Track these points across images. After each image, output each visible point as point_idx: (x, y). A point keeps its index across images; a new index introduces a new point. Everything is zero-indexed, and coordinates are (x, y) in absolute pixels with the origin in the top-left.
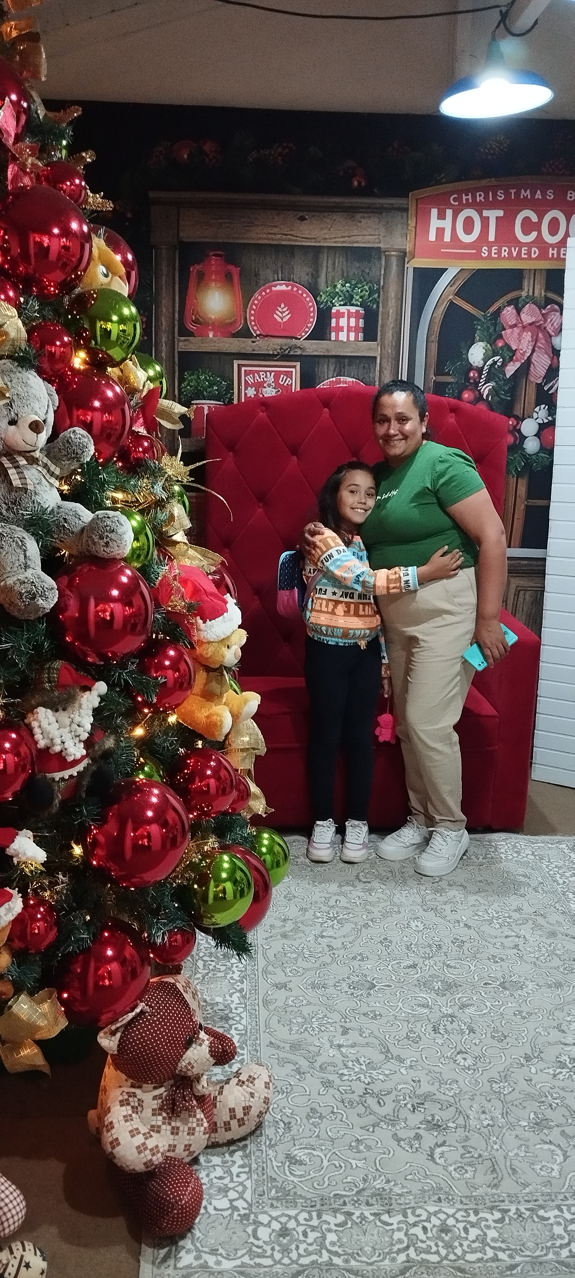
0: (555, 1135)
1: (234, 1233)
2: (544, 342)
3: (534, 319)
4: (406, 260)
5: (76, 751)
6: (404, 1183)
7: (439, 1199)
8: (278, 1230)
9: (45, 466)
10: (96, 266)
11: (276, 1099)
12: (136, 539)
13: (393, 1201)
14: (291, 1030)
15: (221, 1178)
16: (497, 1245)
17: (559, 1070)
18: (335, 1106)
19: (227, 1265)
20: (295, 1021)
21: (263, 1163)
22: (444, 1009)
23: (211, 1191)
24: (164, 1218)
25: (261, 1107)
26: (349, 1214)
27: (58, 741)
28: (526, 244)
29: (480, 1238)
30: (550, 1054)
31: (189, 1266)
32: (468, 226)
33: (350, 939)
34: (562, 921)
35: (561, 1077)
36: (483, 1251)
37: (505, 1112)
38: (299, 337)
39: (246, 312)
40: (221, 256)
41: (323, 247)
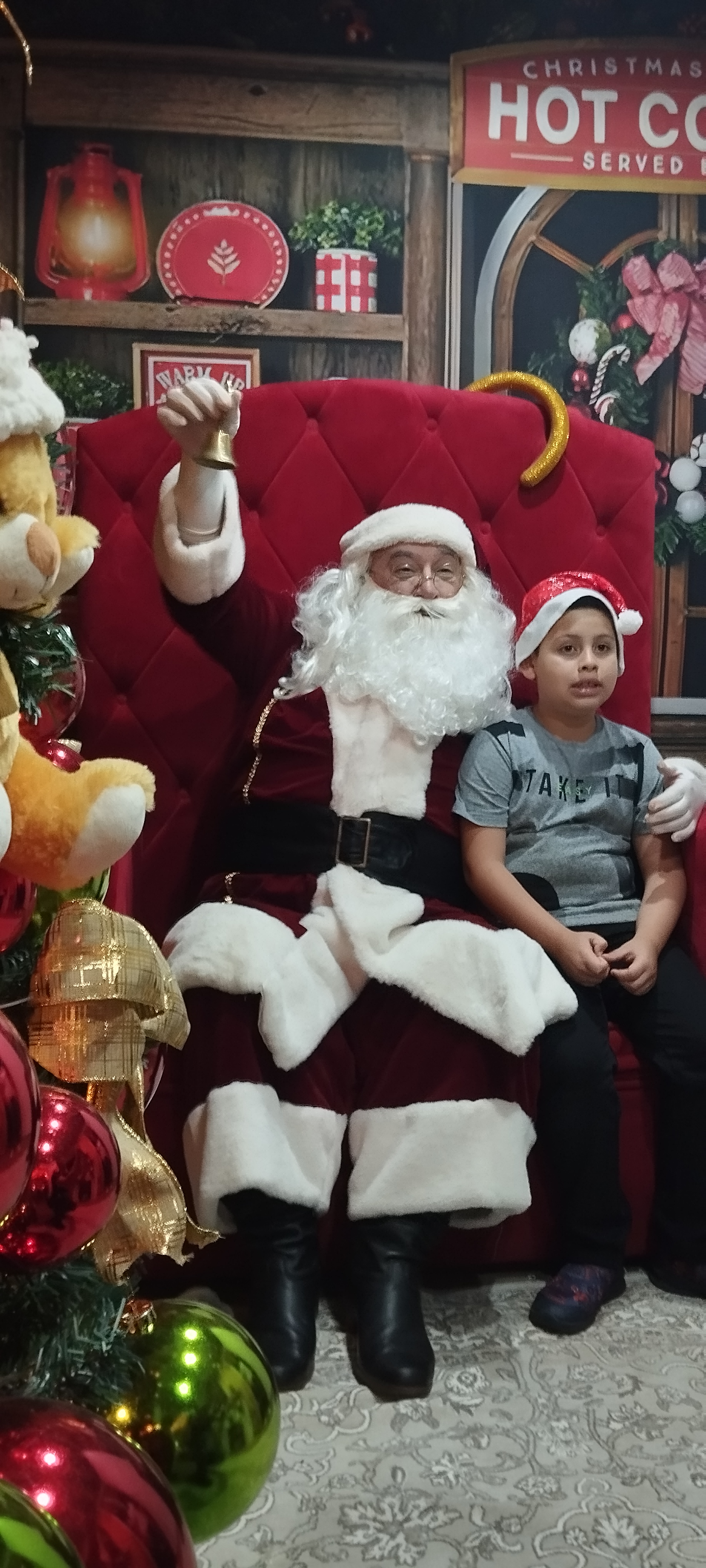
2: (701, 321)
3: (681, 281)
4: (450, 170)
28: (660, 151)
32: (558, 115)
38: (257, 303)
39: (155, 256)
40: (105, 152)
41: (297, 143)
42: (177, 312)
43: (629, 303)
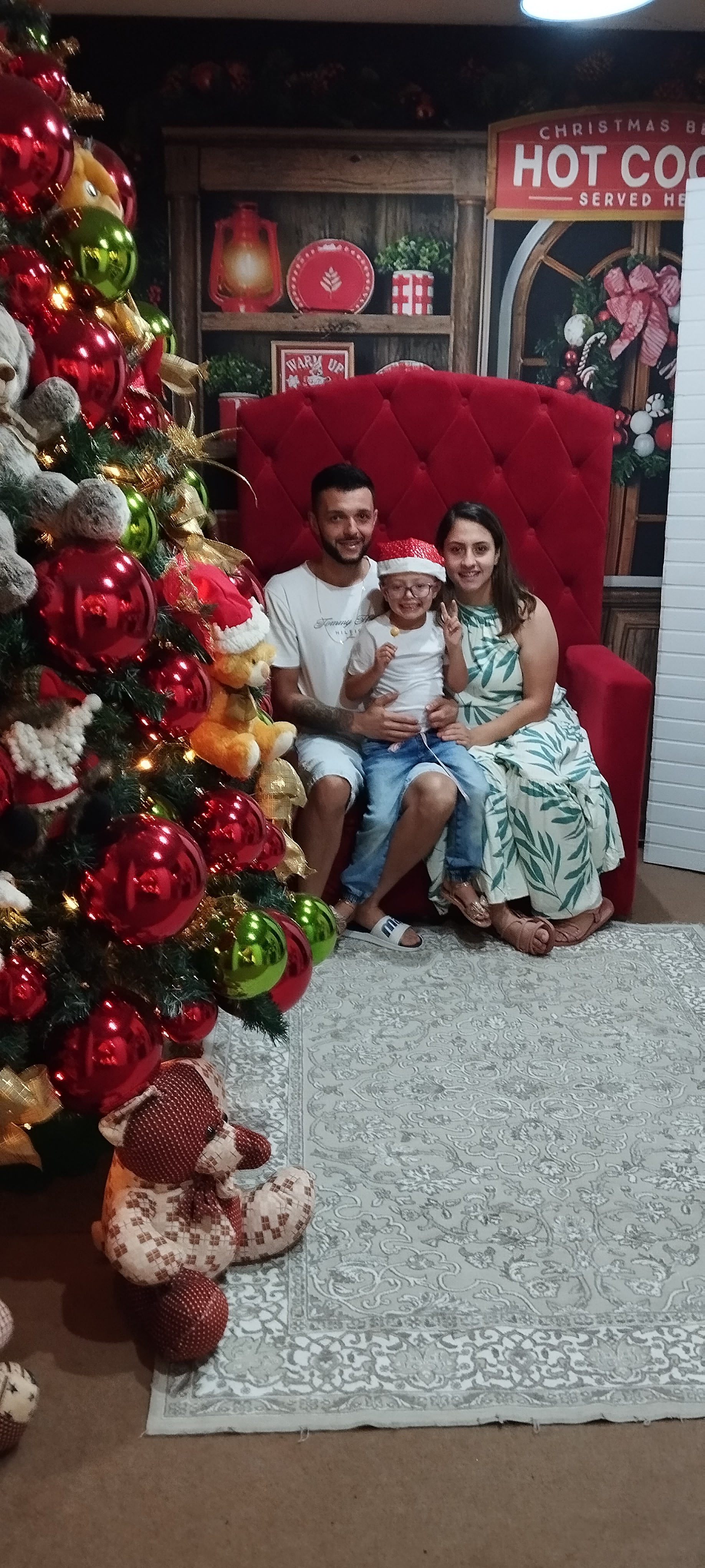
0: (657, 1250)
1: (266, 1357)
2: (658, 313)
3: (645, 285)
4: (486, 210)
5: (65, 777)
6: (472, 1300)
7: (514, 1319)
8: (318, 1353)
9: (19, 426)
10: (82, 181)
11: (320, 1212)
12: (134, 520)
13: (458, 1321)
14: (340, 1137)
15: (252, 1298)
16: (582, 1369)
17: (664, 1179)
18: (391, 1219)
19: (256, 1393)
20: (345, 1128)
21: (303, 1280)
22: (526, 1114)
23: (239, 1312)
24: (180, 1337)
25: (300, 1216)
26: (405, 1336)
27: (41, 764)
28: (634, 190)
29: (562, 1362)
30: (654, 1161)
31: (210, 1395)
32: (563, 167)
33: (416, 1038)
34: (675, 1017)
35: (666, 1186)
36: (565, 1377)
37: (596, 1224)
38: (352, 310)
39: (285, 279)
40: (253, 208)
41: (381, 195)
42: (300, 318)
43: (608, 302)
